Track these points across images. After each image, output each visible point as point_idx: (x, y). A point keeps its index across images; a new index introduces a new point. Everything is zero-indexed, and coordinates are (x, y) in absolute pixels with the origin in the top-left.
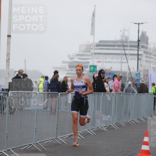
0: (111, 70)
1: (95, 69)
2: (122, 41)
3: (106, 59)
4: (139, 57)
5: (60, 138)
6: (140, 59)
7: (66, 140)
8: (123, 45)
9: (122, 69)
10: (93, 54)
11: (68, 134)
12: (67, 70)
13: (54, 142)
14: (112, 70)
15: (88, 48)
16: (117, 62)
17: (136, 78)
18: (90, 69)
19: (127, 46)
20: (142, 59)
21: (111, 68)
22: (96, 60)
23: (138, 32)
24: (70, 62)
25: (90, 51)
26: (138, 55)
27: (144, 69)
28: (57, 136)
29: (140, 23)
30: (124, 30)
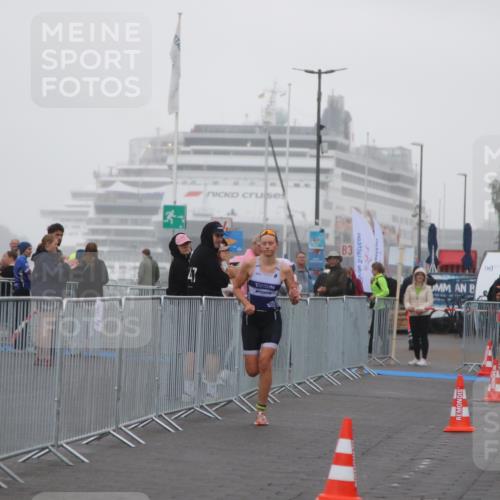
0: (231, 220)
1: (181, 217)
2: (266, 128)
3: (216, 183)
4: (322, 178)
5: (67, 443)
6: (326, 185)
7: (87, 451)
8: (270, 138)
9: (268, 216)
10: (175, 168)
11: (95, 430)
12: (90, 221)
13: (50, 458)
14: (236, 219)
15: (159, 149)
16: (251, 195)
17: (312, 246)
18: (165, 217)
19: (282, 143)
20: (331, 184)
21: (233, 213)
22: (183, 190)
23: (319, 100)
24: (100, 196)
25: (163, 160)
26: (318, 171)
27: (337, 218)
28: (57, 439)
29: (323, 70)
30: (274, 92)
